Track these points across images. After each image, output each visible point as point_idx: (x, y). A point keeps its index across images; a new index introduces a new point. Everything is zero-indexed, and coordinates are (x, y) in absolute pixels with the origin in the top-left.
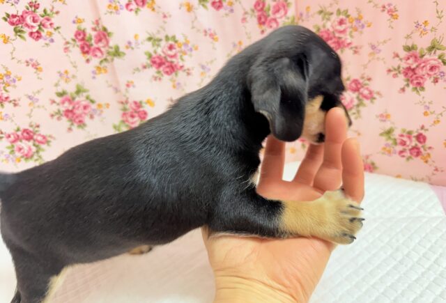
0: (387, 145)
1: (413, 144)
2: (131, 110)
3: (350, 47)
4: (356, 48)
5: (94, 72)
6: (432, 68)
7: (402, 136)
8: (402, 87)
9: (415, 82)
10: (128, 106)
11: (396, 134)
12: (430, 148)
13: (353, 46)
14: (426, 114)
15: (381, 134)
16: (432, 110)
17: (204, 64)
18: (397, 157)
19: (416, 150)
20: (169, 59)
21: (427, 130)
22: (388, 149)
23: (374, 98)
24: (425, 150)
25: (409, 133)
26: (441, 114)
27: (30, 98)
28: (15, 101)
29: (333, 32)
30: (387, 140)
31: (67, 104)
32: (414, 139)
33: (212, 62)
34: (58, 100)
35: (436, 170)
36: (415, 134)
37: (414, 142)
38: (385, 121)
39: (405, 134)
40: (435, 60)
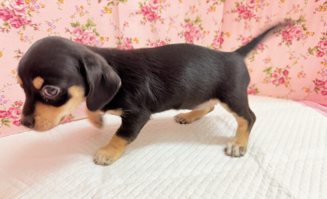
0: (267, 77)
1: (281, 76)
2: (124, 44)
3: (255, 17)
4: (258, 18)
5: (102, 11)
6: (298, 32)
7: (275, 71)
8: (280, 42)
9: (288, 39)
10: (122, 41)
11: (272, 71)
12: (290, 78)
13: (256, 17)
14: (290, 58)
15: (264, 71)
16: (294, 56)
17: (172, 17)
18: (271, 85)
19: (282, 80)
20: (152, 10)
21: (290, 68)
22: (267, 80)
23: (264, 49)
24: (287, 80)
25: (280, 70)
26: (299, 59)
27: (49, 24)
28: (36, 25)
29: (247, 8)
30: (267, 74)
31: (78, 34)
32: (282, 73)
33: (177, 16)
34: (72, 29)
35: (291, 91)
36: (283, 70)
37: (282, 75)
38: (267, 63)
39: (277, 70)
40: (300, 27)
